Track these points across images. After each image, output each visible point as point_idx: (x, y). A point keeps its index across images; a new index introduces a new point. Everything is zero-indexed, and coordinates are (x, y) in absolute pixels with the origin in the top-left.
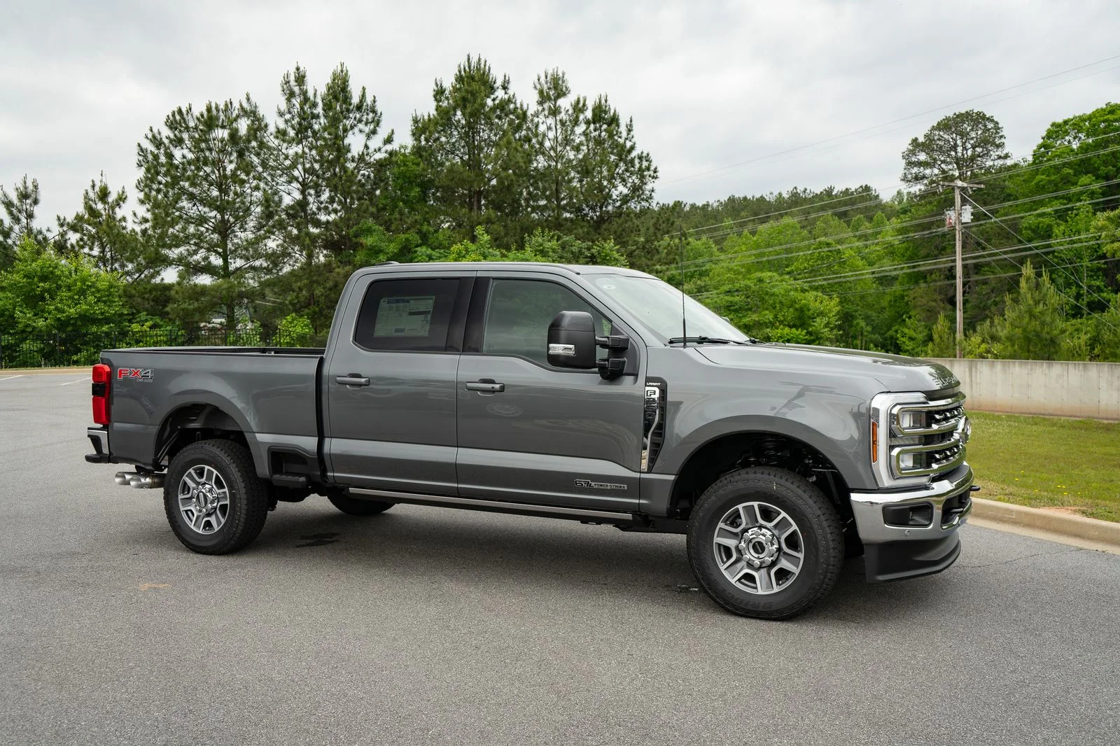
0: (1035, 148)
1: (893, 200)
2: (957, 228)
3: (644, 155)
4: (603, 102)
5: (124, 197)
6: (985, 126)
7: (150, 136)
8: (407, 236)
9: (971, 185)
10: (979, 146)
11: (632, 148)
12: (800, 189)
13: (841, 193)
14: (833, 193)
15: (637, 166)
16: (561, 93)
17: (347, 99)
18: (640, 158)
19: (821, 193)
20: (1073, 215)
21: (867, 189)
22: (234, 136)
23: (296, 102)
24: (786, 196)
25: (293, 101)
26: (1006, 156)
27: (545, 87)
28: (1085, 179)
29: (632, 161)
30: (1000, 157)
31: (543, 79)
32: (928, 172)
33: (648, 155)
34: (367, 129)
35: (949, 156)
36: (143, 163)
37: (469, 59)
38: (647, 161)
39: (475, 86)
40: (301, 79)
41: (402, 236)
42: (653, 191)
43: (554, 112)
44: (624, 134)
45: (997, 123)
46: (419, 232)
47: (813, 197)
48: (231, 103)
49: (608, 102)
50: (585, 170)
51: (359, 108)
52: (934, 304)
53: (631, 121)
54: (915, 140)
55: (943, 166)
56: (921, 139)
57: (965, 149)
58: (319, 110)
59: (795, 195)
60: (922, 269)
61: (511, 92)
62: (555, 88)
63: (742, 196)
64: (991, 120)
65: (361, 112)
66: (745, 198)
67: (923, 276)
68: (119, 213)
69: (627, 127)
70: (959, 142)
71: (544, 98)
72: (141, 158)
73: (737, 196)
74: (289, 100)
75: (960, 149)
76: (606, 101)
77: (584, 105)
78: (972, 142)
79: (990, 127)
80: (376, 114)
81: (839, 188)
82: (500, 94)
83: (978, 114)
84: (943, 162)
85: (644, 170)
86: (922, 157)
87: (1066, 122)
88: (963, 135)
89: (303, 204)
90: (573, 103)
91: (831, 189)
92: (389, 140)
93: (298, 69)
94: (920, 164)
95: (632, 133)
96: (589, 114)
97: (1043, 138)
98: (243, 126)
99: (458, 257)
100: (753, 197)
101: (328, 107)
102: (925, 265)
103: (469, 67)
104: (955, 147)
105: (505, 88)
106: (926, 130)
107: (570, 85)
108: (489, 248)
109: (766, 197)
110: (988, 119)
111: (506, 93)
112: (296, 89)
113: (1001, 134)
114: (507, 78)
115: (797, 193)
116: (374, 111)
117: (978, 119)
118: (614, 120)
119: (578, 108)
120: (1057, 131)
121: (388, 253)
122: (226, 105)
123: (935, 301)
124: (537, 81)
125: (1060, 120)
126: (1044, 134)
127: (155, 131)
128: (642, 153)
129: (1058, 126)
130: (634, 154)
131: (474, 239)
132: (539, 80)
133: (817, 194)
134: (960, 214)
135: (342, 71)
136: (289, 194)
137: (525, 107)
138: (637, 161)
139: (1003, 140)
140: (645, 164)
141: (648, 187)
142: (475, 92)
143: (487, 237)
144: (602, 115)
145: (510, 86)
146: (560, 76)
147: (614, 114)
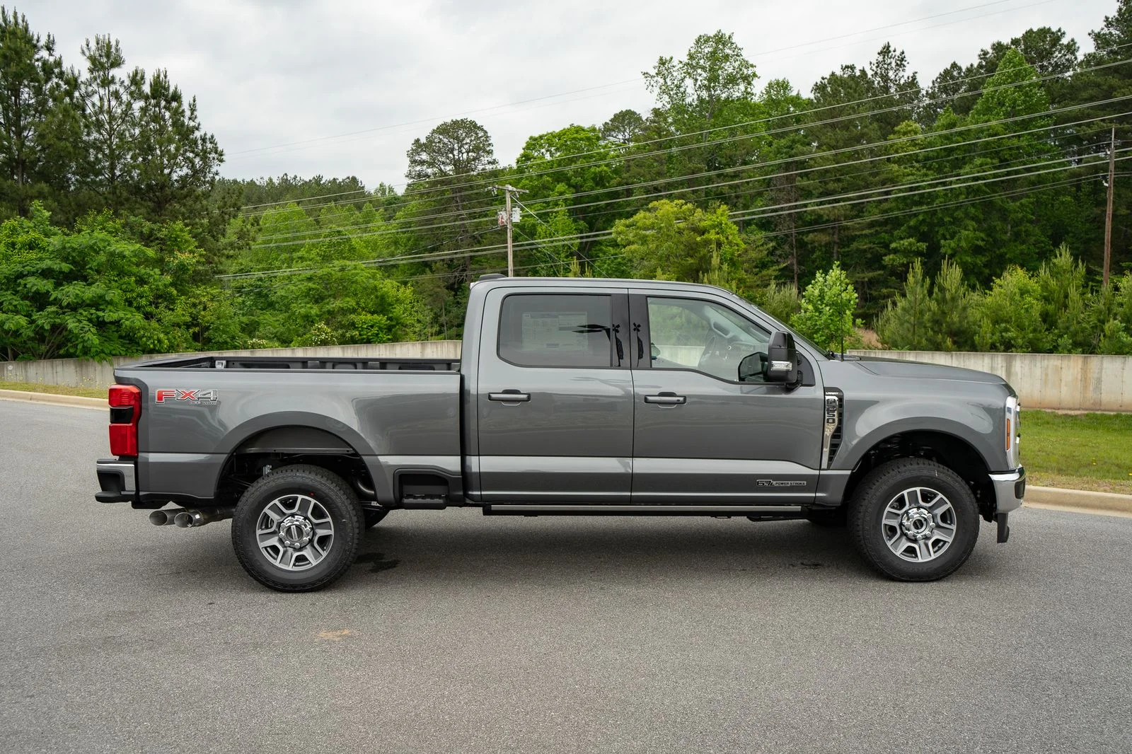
0: (519, 156)
1: (376, 192)
2: (508, 226)
3: (208, 136)
4: (162, 76)
6: (477, 134)
9: (519, 190)
10: (473, 151)
11: (196, 128)
12: (290, 176)
13: (330, 182)
14: (322, 182)
15: (200, 147)
16: (117, 63)
18: (204, 140)
19: (310, 181)
20: (553, 217)
21: (354, 179)
24: (276, 181)
26: (494, 162)
27: (97, 55)
28: (561, 187)
29: (195, 142)
30: (489, 163)
31: (93, 45)
32: (430, 171)
33: (212, 137)
35: (448, 158)
37: (3, 12)
38: (211, 143)
39: (20, 44)
42: (217, 173)
43: (106, 82)
44: (188, 113)
45: (486, 132)
47: (303, 184)
49: (168, 78)
50: (145, 147)
52: (439, 290)
53: (194, 101)
54: (417, 141)
55: (442, 167)
56: (423, 140)
57: (460, 152)
59: (285, 180)
60: (427, 259)
61: (57, 54)
62: (108, 56)
63: (231, 179)
64: (481, 128)
66: (235, 182)
67: (427, 265)
69: (190, 106)
70: (456, 146)
71: (96, 65)
73: (226, 178)
75: (456, 153)
76: (166, 77)
77: (142, 78)
78: (466, 147)
79: (480, 135)
81: (327, 177)
82: (43, 54)
83: (471, 122)
84: (443, 163)
85: (209, 151)
86: (424, 156)
87: (541, 137)
88: (459, 140)
90: (131, 75)
91: (320, 178)
94: (422, 163)
95: (195, 113)
96: (146, 89)
97: (524, 149)
99: (12, 234)
100: (243, 181)
102: (427, 257)
103: (5, 21)
104: (452, 151)
105: (49, 49)
106: (428, 132)
107: (123, 55)
108: (48, 225)
109: (256, 181)
110: (479, 127)
111: (51, 55)
113: (490, 142)
114: (51, 38)
115: (287, 179)
117: (472, 127)
118: (176, 97)
119: (137, 79)
120: (534, 143)
123: (439, 287)
124: (86, 46)
125: (536, 135)
126: (524, 145)
128: (205, 134)
129: (535, 139)
130: (197, 134)
132: (88, 45)
133: (306, 182)
134: (511, 215)
137: (76, 73)
138: (200, 142)
139: (491, 148)
140: (209, 146)
141: (214, 170)
142: (18, 49)
143: (47, 214)
144: (161, 92)
145: (56, 47)
146: (113, 43)
147: (175, 91)
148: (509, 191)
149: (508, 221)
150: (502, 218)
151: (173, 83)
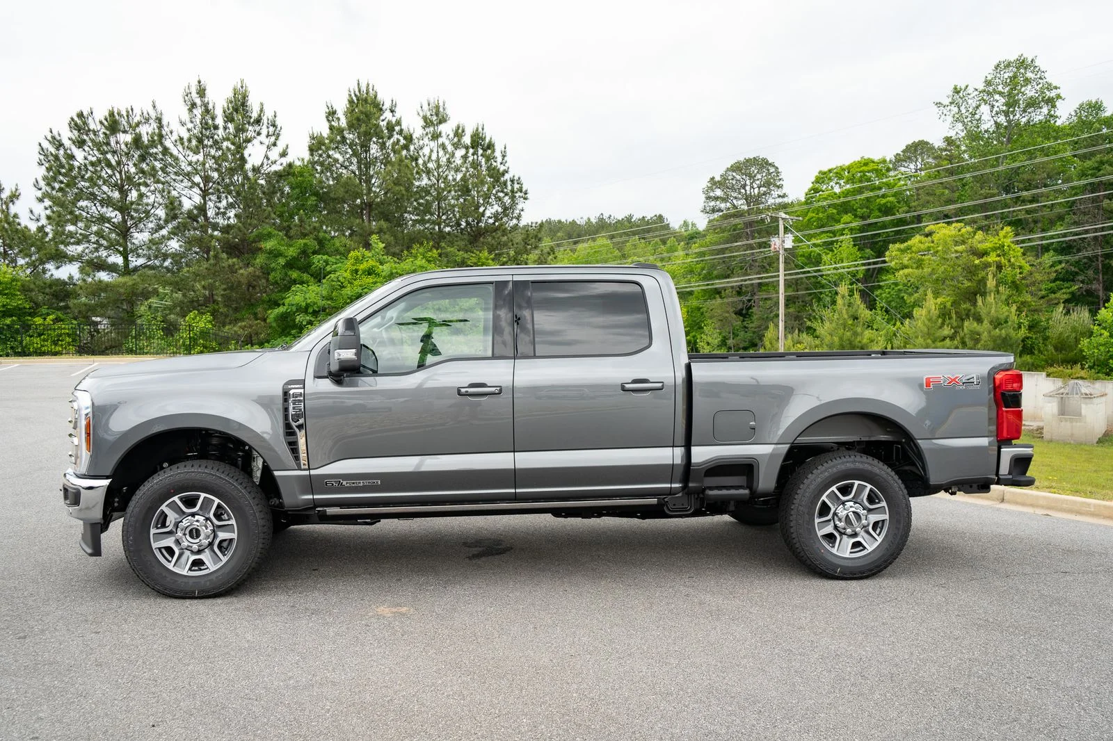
0: (807, 190)
1: (680, 228)
2: (781, 252)
3: (516, 178)
4: (480, 129)
5: (17, 194)
6: (768, 170)
7: (49, 138)
8: (305, 241)
9: (792, 218)
10: (764, 186)
11: (506, 171)
12: (606, 216)
13: (639, 220)
14: (632, 220)
15: (509, 188)
16: (443, 120)
17: (246, 114)
18: (512, 181)
19: (622, 219)
20: (838, 246)
21: (660, 217)
22: (137, 141)
23: (198, 112)
24: (594, 221)
25: (194, 111)
26: (784, 196)
27: (428, 114)
28: (847, 218)
29: (505, 183)
30: (779, 196)
31: (426, 107)
32: (723, 206)
33: (519, 178)
34: (267, 141)
35: (740, 193)
36: (43, 162)
37: (359, 84)
38: (518, 183)
39: (369, 108)
40: (202, 92)
41: (302, 242)
42: (522, 210)
43: (436, 136)
44: (499, 159)
45: (777, 168)
46: (317, 239)
47: (616, 222)
48: (132, 110)
50: (465, 190)
51: (258, 121)
52: (727, 315)
53: (505, 148)
54: (713, 179)
55: (735, 201)
56: (718, 178)
57: (752, 187)
58: (220, 121)
59: (601, 220)
60: (717, 286)
61: (398, 115)
62: (437, 115)
63: (557, 219)
64: (772, 165)
65: (259, 125)
66: (560, 222)
67: (717, 292)
68: (13, 209)
69: (502, 153)
70: (748, 182)
71: (428, 123)
72: (42, 157)
73: (552, 219)
74: (190, 110)
75: (748, 188)
76: (483, 129)
77: (463, 131)
78: (758, 182)
79: (771, 171)
80: (277, 128)
81: (637, 216)
82: (387, 115)
83: (763, 160)
84: (736, 198)
85: (517, 192)
86: (719, 193)
87: (830, 171)
88: (752, 177)
89: (202, 209)
90: (454, 129)
91: (631, 216)
92: (284, 154)
93: (199, 82)
94: (716, 198)
95: (506, 158)
96: (467, 140)
97: (813, 183)
98: (146, 131)
99: (356, 263)
100: (566, 221)
101: (229, 118)
102: (719, 283)
103: (360, 91)
104: (744, 186)
105: (392, 111)
106: (722, 171)
107: (449, 111)
108: (383, 255)
109: (577, 221)
110: (770, 164)
111: (393, 116)
112: (198, 101)
113: (780, 177)
114: (394, 103)
115: (603, 218)
116: (274, 125)
117: (764, 164)
118: (491, 146)
119: (459, 133)
120: (823, 177)
121: (287, 257)
122: (128, 112)
123: (728, 312)
124: (420, 108)
125: (825, 169)
126: (813, 179)
127: (55, 133)
128: (514, 176)
129: (825, 173)
130: (507, 177)
131: (368, 246)
132: (422, 107)
133: (619, 220)
134: (783, 241)
135: (242, 87)
136: (190, 199)
138: (509, 183)
139: (781, 182)
140: (516, 186)
141: (519, 207)
142: (368, 113)
143: (382, 245)
144: (479, 142)
145: (397, 110)
146: (441, 104)
147: (490, 142)
148: (783, 219)
149: (781, 247)
150: (775, 245)
151: (489, 134)
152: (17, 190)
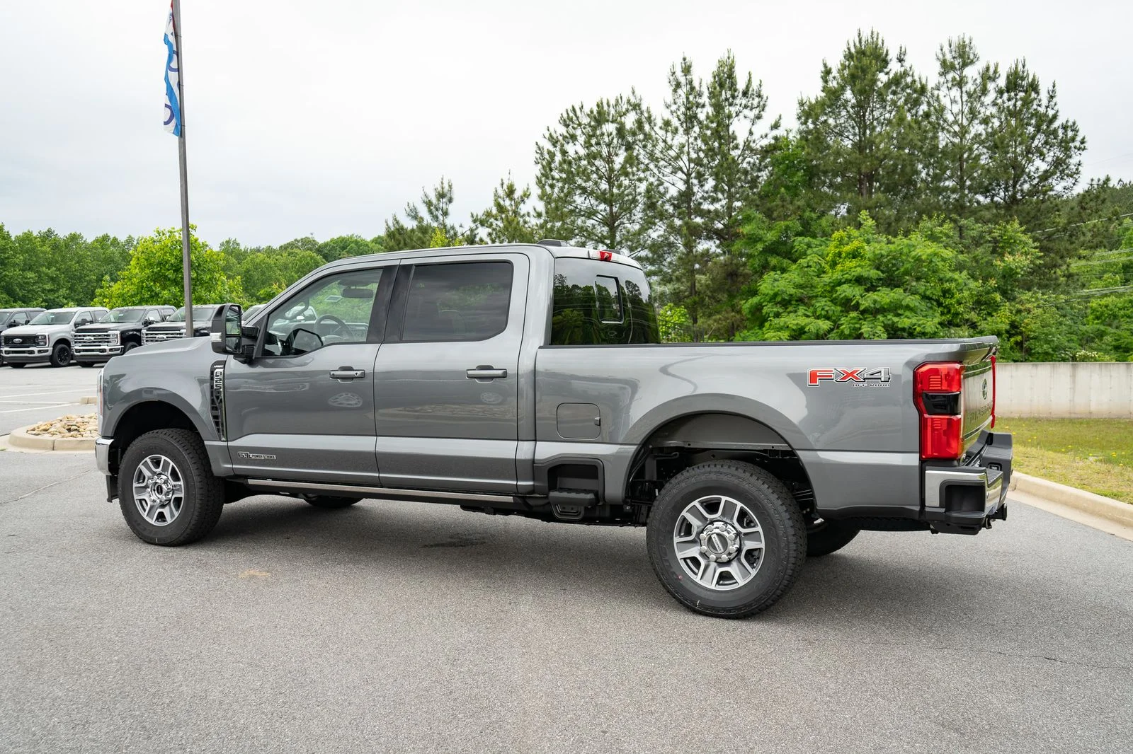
3: (1070, 123)
4: (1020, 67)
5: (528, 193)
7: (547, 136)
8: (787, 223)
11: (1055, 117)
15: (1061, 136)
16: (968, 62)
17: (733, 87)
18: (1065, 128)
22: (621, 131)
23: (682, 92)
25: (679, 91)
27: (949, 57)
29: (1055, 131)
31: (946, 49)
33: (1074, 123)
34: (752, 114)
36: (540, 161)
37: (860, 34)
38: (1072, 130)
39: (865, 61)
40: (687, 70)
41: (783, 223)
42: (1079, 165)
43: (960, 83)
44: (1044, 102)
46: (801, 218)
48: (621, 98)
49: (1026, 68)
50: (996, 144)
51: (745, 94)
53: (1054, 87)
58: (705, 99)
61: (907, 64)
62: (961, 57)
65: (747, 97)
68: (524, 209)
69: (1049, 93)
71: (946, 67)
72: (538, 156)
74: (675, 91)
76: (1024, 66)
77: (995, 72)
80: (762, 98)
82: (894, 67)
85: (1069, 141)
89: (686, 195)
90: (981, 71)
92: (776, 126)
93: (684, 59)
95: (1055, 100)
96: (1002, 82)
98: (630, 121)
99: (840, 244)
101: (712, 95)
103: (860, 42)
105: (900, 60)
107: (978, 52)
108: (874, 234)
111: (902, 66)
112: (683, 80)
114: (903, 50)
116: (759, 96)
118: (1034, 87)
119: (988, 76)
121: (766, 241)
122: (617, 101)
124: (940, 51)
127: (552, 131)
128: (1067, 122)
130: (1056, 124)
131: (859, 226)
132: (942, 50)
135: (729, 58)
136: (673, 185)
137: (924, 82)
138: (1060, 132)
140: (1070, 134)
141: (1073, 161)
142: (866, 68)
144: (1015, 82)
145: (906, 58)
146: (967, 42)
147: (1034, 80)
151: (1033, 70)
152: (528, 189)
